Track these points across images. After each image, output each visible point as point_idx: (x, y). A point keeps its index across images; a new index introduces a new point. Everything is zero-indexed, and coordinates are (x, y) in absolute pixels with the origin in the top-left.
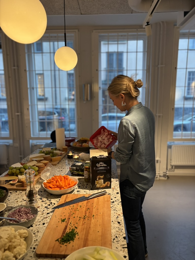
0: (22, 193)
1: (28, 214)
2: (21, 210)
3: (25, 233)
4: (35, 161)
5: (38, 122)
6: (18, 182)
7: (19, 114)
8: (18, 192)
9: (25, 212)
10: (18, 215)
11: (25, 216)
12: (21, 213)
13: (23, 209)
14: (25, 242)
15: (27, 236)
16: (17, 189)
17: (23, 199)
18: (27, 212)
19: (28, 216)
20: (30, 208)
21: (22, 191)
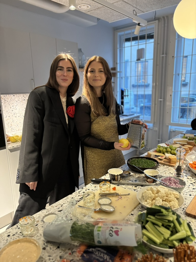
0: (168, 168)
1: (177, 184)
2: (171, 179)
3: (177, 195)
4: (179, 144)
5: (179, 108)
6: (165, 158)
7: (162, 100)
8: (165, 166)
9: (174, 181)
10: (169, 182)
11: (174, 185)
12: (171, 181)
13: (172, 179)
14: (177, 201)
15: (178, 197)
16: (165, 164)
17: (170, 173)
18: (176, 182)
19: (176, 185)
20: (178, 180)
21: (169, 166)
